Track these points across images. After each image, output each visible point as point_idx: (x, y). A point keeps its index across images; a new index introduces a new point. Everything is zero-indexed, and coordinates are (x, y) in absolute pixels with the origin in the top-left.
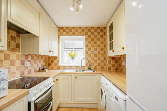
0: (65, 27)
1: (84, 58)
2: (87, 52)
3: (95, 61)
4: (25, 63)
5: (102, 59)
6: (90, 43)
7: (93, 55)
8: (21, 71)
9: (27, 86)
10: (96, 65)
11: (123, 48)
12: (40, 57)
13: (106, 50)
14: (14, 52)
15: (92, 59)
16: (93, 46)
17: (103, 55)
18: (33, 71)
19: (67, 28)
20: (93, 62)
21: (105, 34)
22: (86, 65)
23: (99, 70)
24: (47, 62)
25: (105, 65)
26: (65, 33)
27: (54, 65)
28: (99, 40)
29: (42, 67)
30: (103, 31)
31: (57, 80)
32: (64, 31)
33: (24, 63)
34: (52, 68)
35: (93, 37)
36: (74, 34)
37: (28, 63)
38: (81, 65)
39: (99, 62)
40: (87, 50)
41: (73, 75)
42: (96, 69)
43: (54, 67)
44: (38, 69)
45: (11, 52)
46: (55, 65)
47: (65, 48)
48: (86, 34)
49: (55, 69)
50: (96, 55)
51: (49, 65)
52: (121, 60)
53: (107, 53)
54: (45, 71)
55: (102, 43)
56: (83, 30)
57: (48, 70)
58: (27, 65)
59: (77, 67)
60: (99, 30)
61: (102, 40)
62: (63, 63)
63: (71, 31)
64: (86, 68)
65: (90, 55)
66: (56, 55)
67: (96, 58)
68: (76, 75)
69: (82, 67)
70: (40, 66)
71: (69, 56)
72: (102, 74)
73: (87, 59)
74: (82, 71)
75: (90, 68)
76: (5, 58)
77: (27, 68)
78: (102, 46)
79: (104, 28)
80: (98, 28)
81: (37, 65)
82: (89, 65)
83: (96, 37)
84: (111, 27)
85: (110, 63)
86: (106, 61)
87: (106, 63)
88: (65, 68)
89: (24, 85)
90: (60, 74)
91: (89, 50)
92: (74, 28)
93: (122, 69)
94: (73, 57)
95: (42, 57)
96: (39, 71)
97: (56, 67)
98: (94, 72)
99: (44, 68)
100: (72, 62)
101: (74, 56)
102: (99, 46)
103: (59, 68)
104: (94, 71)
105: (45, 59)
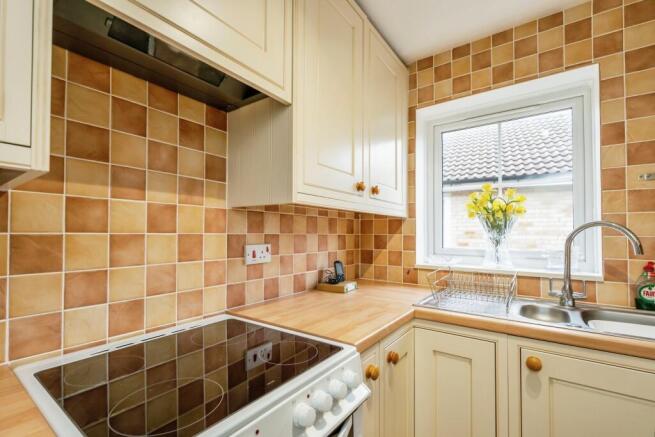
0: (445, 53)
2: (613, 180)
4: (249, 249)
8: (229, 287)
9: (255, 357)
12: (323, 222)
14: (196, 198)
18: (286, 288)
19: (459, 51)
24: (357, 246)
26: (447, 85)
27: (391, 263)
29: (332, 269)
31: (393, 359)
32: (442, 73)
33: (243, 249)
36: (504, 75)
37: (260, 249)
38: (561, 273)
40: (621, 161)
43: (391, 270)
44: (311, 278)
45: (184, 197)
46: (396, 259)
48: (607, 47)
49: (395, 284)
51: (368, 258)
54: (341, 291)
56: (577, 31)
58: (258, 260)
59: (527, 285)
62: (435, 253)
63: (482, 62)
64: (611, 295)
66: (400, 212)
69: (570, 283)
70: (323, 262)
71: (471, 215)
73: (612, 225)
76: (153, 227)
77: (256, 270)
81: (309, 257)
82: (635, 274)
88: (445, 282)
89: (245, 354)
90: (415, 316)
91: (631, 161)
92: (501, 37)
94: (500, 215)
95: (332, 224)
96: (316, 288)
97: (400, 271)
99: (340, 272)
100: (489, 247)
101: (504, 212)
105: (348, 232)
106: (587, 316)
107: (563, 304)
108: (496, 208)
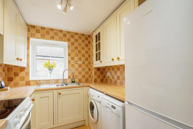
0: (39, 27)
1: (66, 70)
2: (69, 62)
3: (79, 72)
5: (87, 70)
6: (73, 51)
7: (77, 66)
10: (80, 77)
11: (113, 60)
13: (91, 60)
15: (76, 70)
16: (77, 55)
17: (87, 66)
19: (43, 28)
20: (76, 73)
21: (89, 42)
22: (69, 77)
23: (84, 82)
24: (6, 76)
25: (90, 76)
26: (39, 35)
27: (20, 80)
28: (83, 48)
30: (87, 40)
34: (16, 85)
35: (76, 44)
36: (52, 38)
38: (62, 78)
39: (83, 73)
40: (70, 59)
41: (55, 92)
42: (80, 81)
46: (23, 79)
47: (37, 56)
48: (69, 40)
49: (23, 85)
50: (80, 66)
52: (106, 70)
53: (93, 63)
55: (87, 52)
56: (65, 35)
57: (11, 87)
59: (57, 81)
60: (83, 38)
61: (86, 49)
62: (34, 77)
63: (48, 33)
64: (69, 81)
65: (73, 66)
66: (24, 65)
67: (80, 69)
68: (59, 91)
69: (64, 80)
71: (45, 67)
72: (89, 86)
73: (69, 70)
74: (65, 85)
75: (74, 81)
78: (87, 56)
79: (89, 36)
80: (83, 35)
82: (72, 77)
83: (80, 45)
84: (98, 37)
85: (95, 74)
86: (91, 72)
87: (91, 74)
90: (35, 91)
91: (72, 59)
92: (52, 30)
93: (106, 79)
94: (51, 67)
97: (24, 82)
98: (79, 86)
100: (49, 74)
101: (52, 67)
102: (83, 56)
103: (28, 83)
104: (79, 84)
105: (3, 72)
106: (66, 85)
107: (62, 84)
108: (51, 66)
